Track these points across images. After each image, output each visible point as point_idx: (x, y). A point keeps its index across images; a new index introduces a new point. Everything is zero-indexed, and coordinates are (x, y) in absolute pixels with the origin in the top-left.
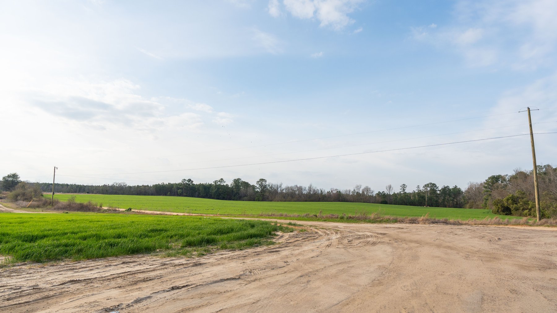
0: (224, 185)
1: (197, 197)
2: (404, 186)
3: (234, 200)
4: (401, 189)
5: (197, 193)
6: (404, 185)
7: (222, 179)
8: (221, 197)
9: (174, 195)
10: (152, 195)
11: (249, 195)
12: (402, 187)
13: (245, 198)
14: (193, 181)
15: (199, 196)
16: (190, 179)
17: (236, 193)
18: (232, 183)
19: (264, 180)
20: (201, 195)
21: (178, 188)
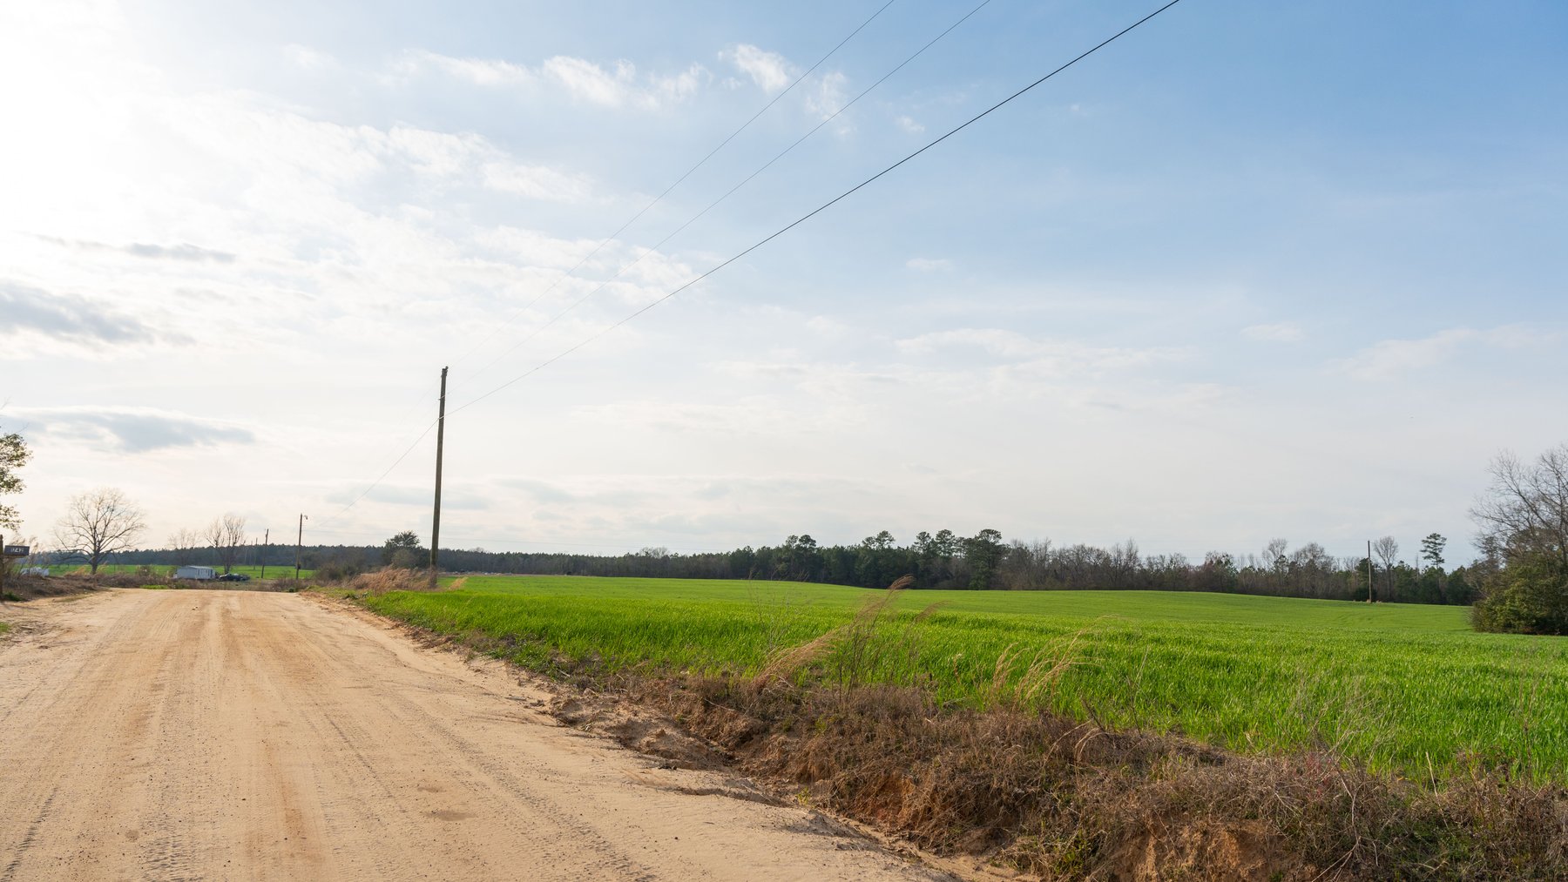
0: (890, 549)
1: (824, 582)
2: (1434, 544)
4: (1425, 551)
5: (823, 572)
6: (1435, 536)
7: (884, 534)
8: (883, 581)
10: (722, 577)
11: (953, 573)
12: (1427, 544)
13: (946, 582)
14: (815, 541)
15: (828, 580)
16: (806, 536)
17: (923, 570)
18: (916, 543)
19: (995, 532)
20: (834, 577)
21: (780, 560)
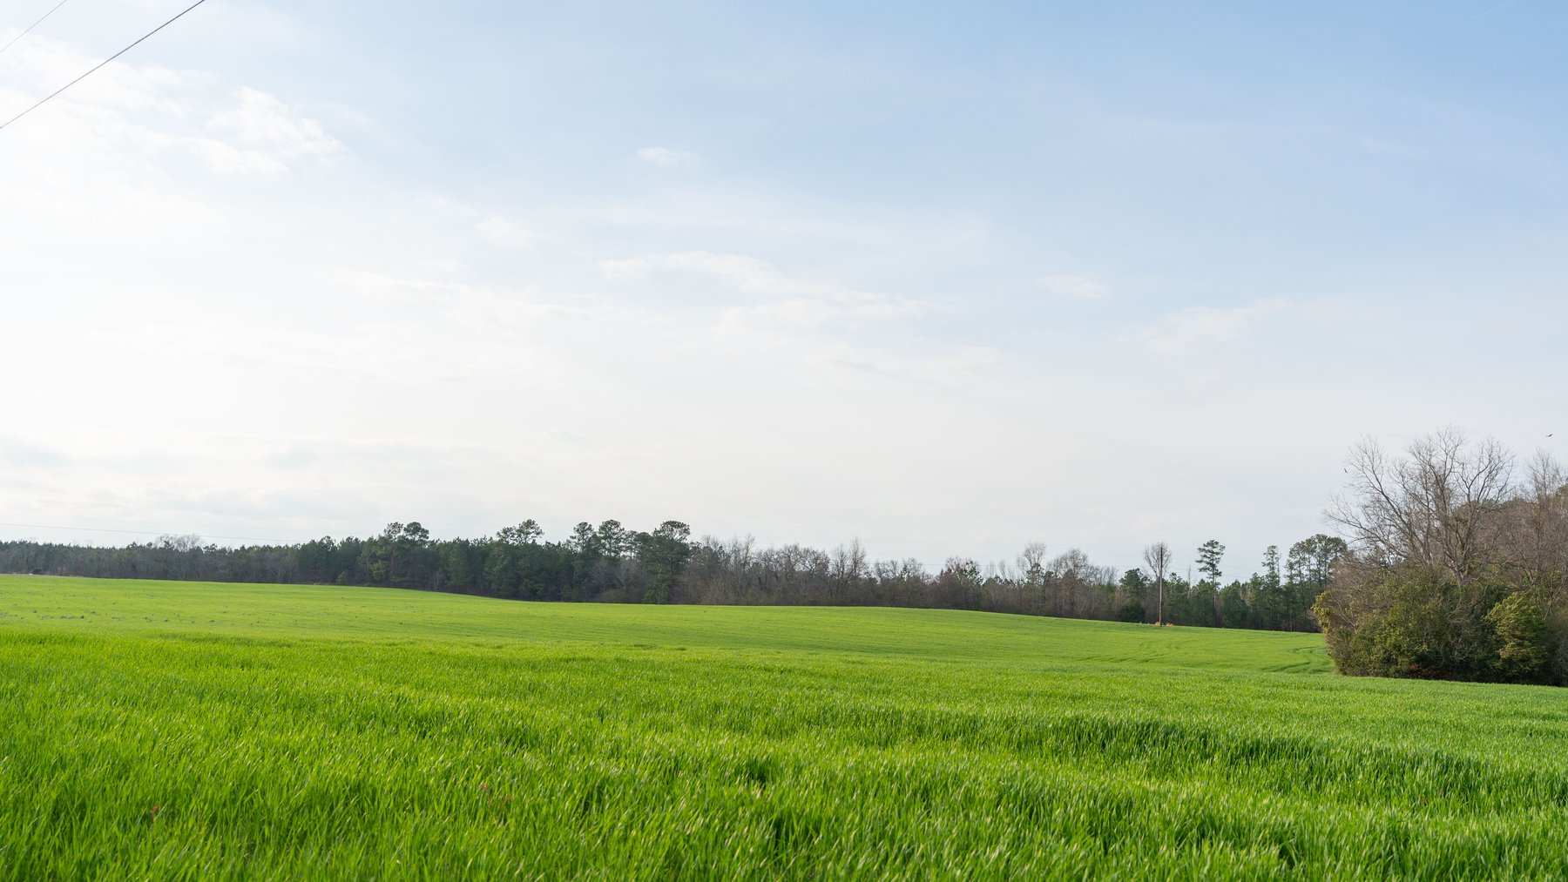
0: (535, 545)
2: (1211, 554)
3: (568, 600)
4: (1201, 561)
5: (438, 575)
6: (1212, 544)
7: (529, 524)
8: (522, 587)
9: (361, 581)
11: (623, 581)
12: (1203, 553)
13: (611, 592)
14: (427, 532)
15: (445, 587)
16: (415, 524)
17: (580, 577)
18: (572, 538)
19: (683, 525)
20: (453, 582)
21: (375, 558)
